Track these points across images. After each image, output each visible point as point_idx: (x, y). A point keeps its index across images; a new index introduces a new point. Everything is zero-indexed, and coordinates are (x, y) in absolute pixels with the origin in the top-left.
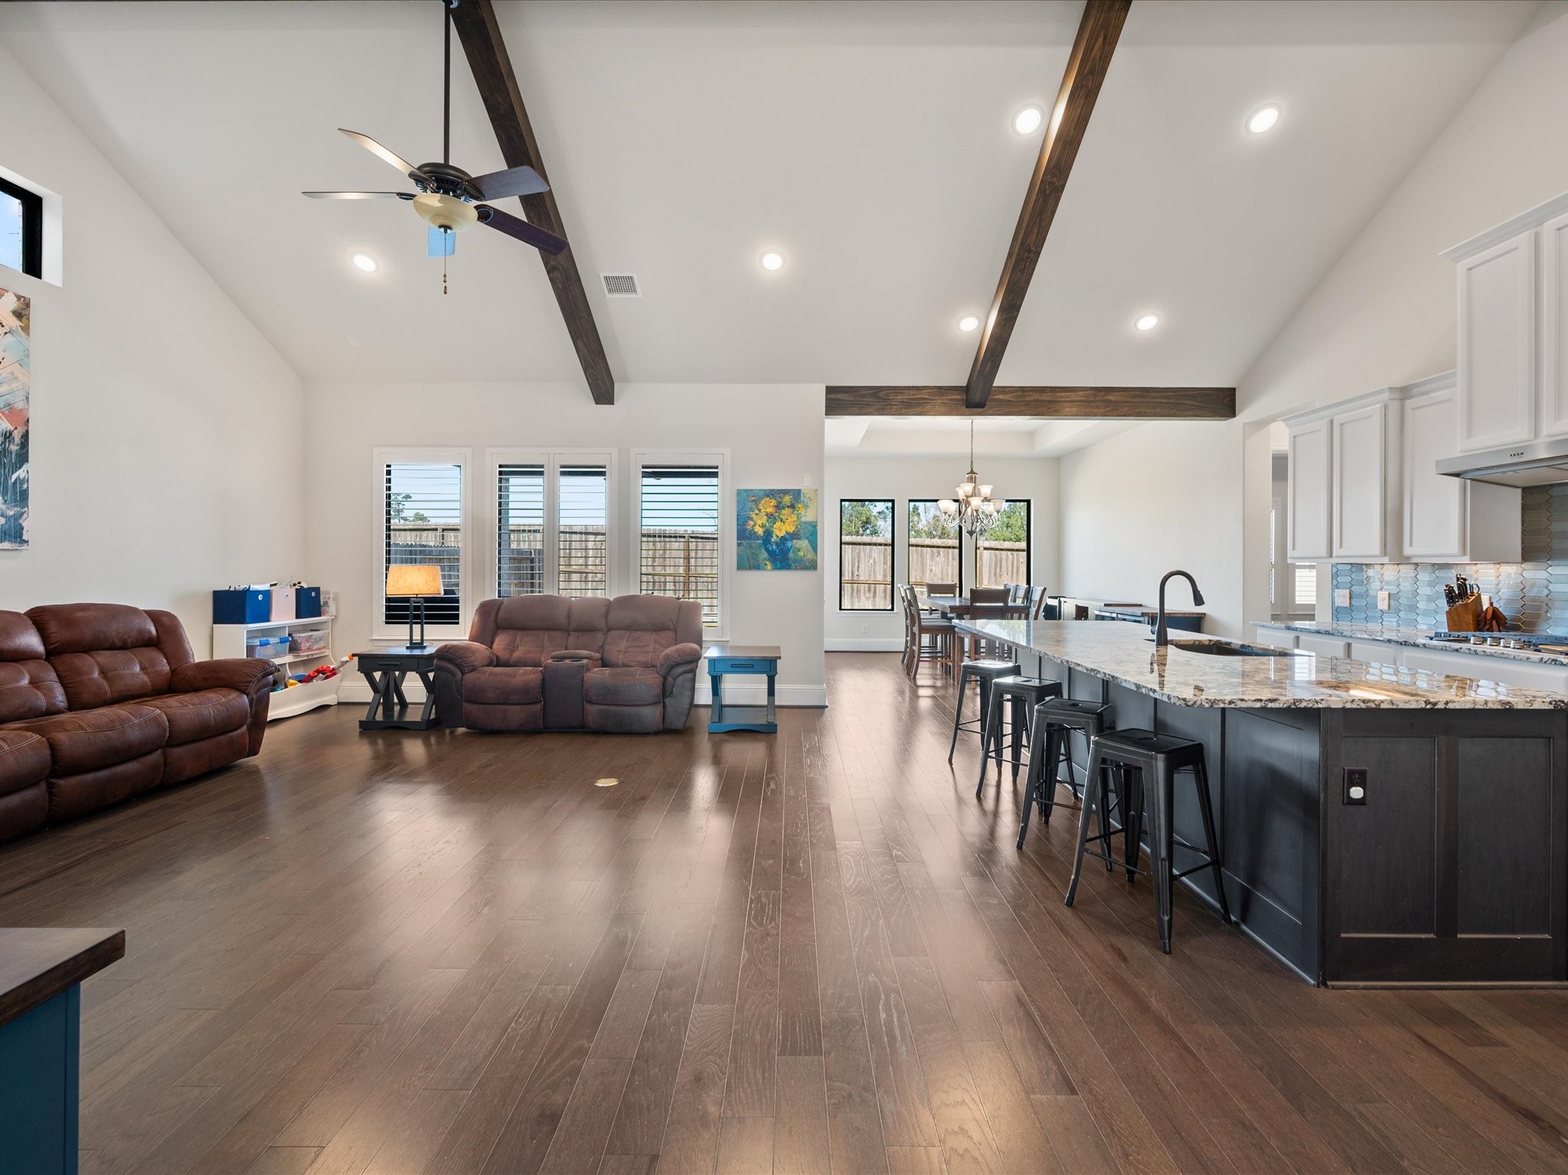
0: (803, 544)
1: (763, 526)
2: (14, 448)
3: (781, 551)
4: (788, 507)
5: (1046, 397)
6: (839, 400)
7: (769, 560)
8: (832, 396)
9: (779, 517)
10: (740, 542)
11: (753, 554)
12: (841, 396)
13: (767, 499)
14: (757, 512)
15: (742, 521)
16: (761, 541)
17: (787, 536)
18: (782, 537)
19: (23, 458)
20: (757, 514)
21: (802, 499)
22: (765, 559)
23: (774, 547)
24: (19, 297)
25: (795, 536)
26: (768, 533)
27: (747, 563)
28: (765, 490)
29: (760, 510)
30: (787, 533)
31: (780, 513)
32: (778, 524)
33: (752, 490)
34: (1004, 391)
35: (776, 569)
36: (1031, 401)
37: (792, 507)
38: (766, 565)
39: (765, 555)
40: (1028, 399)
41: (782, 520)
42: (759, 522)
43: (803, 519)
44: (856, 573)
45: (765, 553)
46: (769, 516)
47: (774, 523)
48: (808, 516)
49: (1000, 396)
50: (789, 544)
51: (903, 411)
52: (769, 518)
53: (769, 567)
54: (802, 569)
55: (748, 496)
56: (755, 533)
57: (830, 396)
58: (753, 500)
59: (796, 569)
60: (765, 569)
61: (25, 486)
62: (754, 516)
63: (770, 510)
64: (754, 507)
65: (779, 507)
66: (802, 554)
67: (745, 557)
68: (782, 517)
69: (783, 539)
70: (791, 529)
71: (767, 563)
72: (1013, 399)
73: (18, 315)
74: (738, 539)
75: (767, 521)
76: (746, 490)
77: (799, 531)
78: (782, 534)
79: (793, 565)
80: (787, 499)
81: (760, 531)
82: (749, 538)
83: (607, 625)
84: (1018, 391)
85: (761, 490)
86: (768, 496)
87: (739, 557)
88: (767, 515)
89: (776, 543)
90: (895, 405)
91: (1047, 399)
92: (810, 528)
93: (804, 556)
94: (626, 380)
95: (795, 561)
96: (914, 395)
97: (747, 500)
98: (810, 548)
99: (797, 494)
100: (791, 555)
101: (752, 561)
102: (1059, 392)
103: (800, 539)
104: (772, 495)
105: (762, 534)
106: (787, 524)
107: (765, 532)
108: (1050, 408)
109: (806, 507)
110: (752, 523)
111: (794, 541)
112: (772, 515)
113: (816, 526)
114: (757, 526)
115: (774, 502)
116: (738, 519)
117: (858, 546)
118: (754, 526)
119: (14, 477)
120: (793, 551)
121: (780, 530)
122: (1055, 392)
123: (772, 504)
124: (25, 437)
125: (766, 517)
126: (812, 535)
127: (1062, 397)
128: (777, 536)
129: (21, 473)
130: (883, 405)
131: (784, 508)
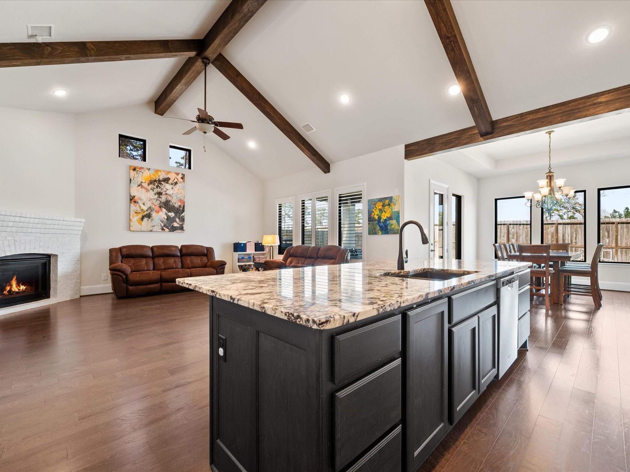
0: (394, 222)
1: (378, 215)
2: (181, 209)
3: (385, 225)
4: (387, 205)
5: (540, 115)
6: (411, 150)
7: (380, 230)
8: (408, 149)
9: (384, 210)
10: (369, 222)
11: (374, 228)
12: (412, 148)
13: (379, 203)
14: (375, 209)
15: (370, 213)
16: (377, 222)
17: (387, 219)
18: (385, 219)
19: (183, 211)
20: (375, 210)
21: (393, 201)
22: (379, 230)
23: (382, 224)
24: (182, 174)
25: (390, 218)
26: (380, 218)
27: (372, 232)
28: (378, 199)
29: (376, 208)
30: (387, 217)
31: (384, 208)
32: (384, 213)
33: (373, 199)
34: (507, 120)
35: (383, 234)
36: (528, 121)
37: (389, 205)
38: (379, 232)
39: (378, 228)
40: (525, 120)
41: (385, 212)
42: (376, 213)
43: (394, 210)
44: (574, 241)
45: (379, 227)
46: (380, 210)
47: (382, 213)
48: (395, 209)
49: (505, 124)
50: (388, 222)
51: (443, 148)
52: (380, 211)
53: (380, 233)
54: (393, 234)
55: (372, 202)
56: (375, 218)
57: (406, 149)
58: (374, 204)
59: (391, 234)
60: (379, 234)
61: (184, 217)
62: (374, 211)
63: (380, 207)
64: (374, 207)
65: (383, 206)
66: (393, 227)
67: (371, 229)
68: (385, 210)
69: (386, 220)
70: (389, 215)
71: (380, 231)
72: (513, 124)
73: (182, 178)
74: (368, 222)
75: (379, 212)
76: (371, 200)
77: (392, 216)
78: (385, 218)
79: (390, 232)
80: (387, 202)
81: (376, 217)
82: (372, 221)
83: (317, 256)
84: (517, 117)
85: (377, 199)
86: (379, 201)
87: (369, 229)
88: (379, 210)
89: (383, 222)
90: (439, 145)
91: (540, 116)
92: (397, 214)
93: (394, 227)
94: (333, 162)
95: (391, 230)
96: (449, 138)
97: (372, 203)
98: (397, 224)
99: (391, 198)
100: (389, 227)
101: (373, 231)
102: (551, 109)
103: (392, 219)
104: (381, 200)
105: (377, 219)
106: (387, 213)
107: (378, 218)
108: (543, 122)
109: (395, 204)
110: (373, 214)
111: (390, 221)
112: (381, 209)
113: (399, 213)
114: (375, 215)
115: (382, 204)
116: (368, 213)
117: (575, 225)
118: (374, 215)
119: (181, 215)
120: (390, 226)
121: (384, 216)
122: (548, 110)
123: (381, 205)
124: (184, 206)
125: (378, 211)
126: (397, 217)
127: (553, 112)
128: (383, 219)
129: (183, 214)
130: (433, 147)
131: (386, 206)
